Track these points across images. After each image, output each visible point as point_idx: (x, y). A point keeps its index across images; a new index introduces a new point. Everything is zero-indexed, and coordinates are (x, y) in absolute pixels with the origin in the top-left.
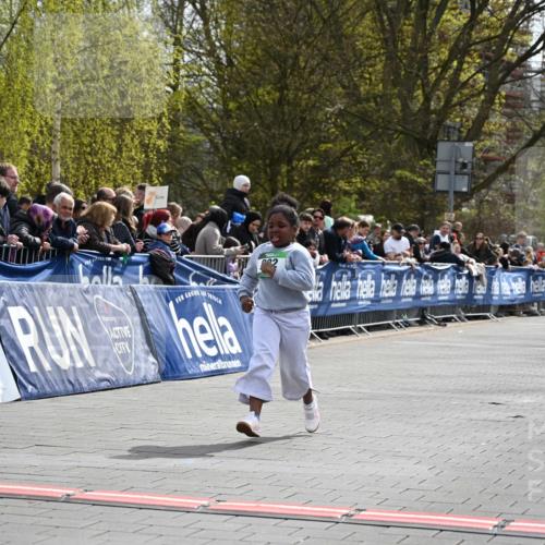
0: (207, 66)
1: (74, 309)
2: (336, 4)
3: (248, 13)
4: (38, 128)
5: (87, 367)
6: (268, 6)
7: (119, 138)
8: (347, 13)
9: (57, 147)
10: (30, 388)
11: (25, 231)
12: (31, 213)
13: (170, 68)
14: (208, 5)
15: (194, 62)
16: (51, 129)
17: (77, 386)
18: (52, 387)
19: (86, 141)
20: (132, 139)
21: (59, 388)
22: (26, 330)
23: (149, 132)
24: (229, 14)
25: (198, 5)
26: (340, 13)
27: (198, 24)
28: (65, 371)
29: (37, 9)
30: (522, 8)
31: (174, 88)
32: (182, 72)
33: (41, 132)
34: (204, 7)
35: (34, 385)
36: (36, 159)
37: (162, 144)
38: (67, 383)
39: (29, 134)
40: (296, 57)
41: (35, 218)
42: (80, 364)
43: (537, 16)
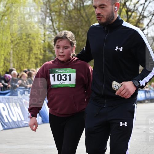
0: (53, 35)
1: (18, 104)
2: (89, 17)
3: (65, 20)
4: (6, 53)
5: (22, 120)
6: (70, 18)
7: (29, 55)
8: (92, 19)
9: (12, 58)
10: (6, 127)
11: (3, 82)
12: (5, 77)
13: (43, 36)
14: (53, 18)
15: (49, 34)
16: (10, 53)
17: (19, 126)
18: (11, 126)
19: (20, 56)
20: (33, 56)
21: (14, 126)
22: (4, 110)
23: (37, 54)
24: (59, 20)
25: (50, 18)
26: (90, 19)
27: (50, 23)
28: (15, 122)
29: (5, 20)
30: (141, 17)
31: (44, 41)
32: (46, 37)
33: (7, 54)
34: (52, 19)
35: (7, 126)
36: (6, 62)
37: (41, 57)
38: (16, 125)
39: (3, 55)
40: (78, 32)
41: (6, 78)
42: (19, 120)
43: (145, 19)
